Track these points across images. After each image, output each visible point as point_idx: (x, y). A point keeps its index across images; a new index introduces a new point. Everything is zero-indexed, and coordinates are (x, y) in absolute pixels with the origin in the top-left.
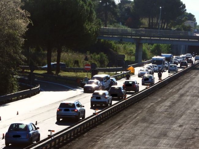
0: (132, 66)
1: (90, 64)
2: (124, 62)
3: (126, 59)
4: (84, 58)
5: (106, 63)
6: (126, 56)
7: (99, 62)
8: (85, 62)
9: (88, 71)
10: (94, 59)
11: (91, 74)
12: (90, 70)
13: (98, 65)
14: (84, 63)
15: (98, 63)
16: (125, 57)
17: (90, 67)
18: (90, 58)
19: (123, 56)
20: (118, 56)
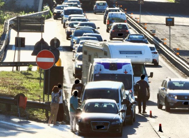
19: (40, 21)
20: (23, 21)
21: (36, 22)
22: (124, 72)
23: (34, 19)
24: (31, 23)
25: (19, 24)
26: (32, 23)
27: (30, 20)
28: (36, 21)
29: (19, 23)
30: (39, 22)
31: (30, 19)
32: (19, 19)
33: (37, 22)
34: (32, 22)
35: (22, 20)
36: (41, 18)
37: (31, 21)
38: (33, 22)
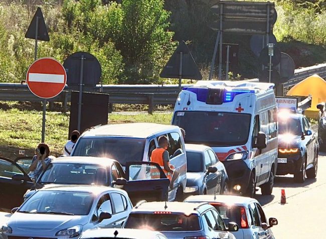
0: (315, 71)
1: (59, 58)
2: (270, 46)
3: (280, 31)
4: (23, 22)
5: (160, 56)
6: (280, 11)
7: (117, 47)
8: (30, 50)
9: (51, 102)
10: (85, 30)
11: (65, 119)
12: (62, 97)
13: (107, 68)
14: (26, 54)
15: (109, 56)
16: (274, 17)
17: (60, 79)
18: (62, 21)
19: (265, 11)
20: (231, 11)
21: (256, 13)
22: (237, 109)
23: (254, 7)
24: (246, 14)
25: (221, 16)
26: (249, 14)
27: (245, 9)
28: (257, 11)
29: (223, 15)
30: (262, 13)
31: (244, 7)
32: (222, 5)
33: (258, 13)
34: (247, 12)
35: (228, 7)
36: (267, 5)
37: (247, 10)
38: (250, 12)
